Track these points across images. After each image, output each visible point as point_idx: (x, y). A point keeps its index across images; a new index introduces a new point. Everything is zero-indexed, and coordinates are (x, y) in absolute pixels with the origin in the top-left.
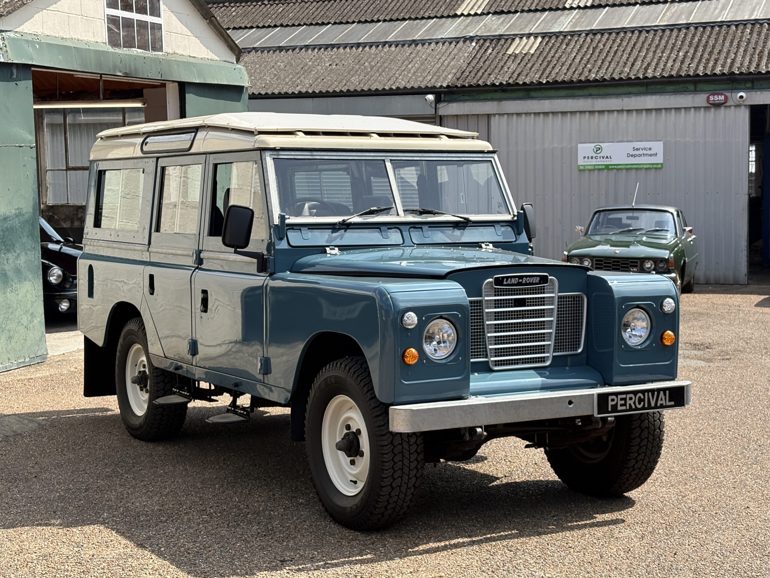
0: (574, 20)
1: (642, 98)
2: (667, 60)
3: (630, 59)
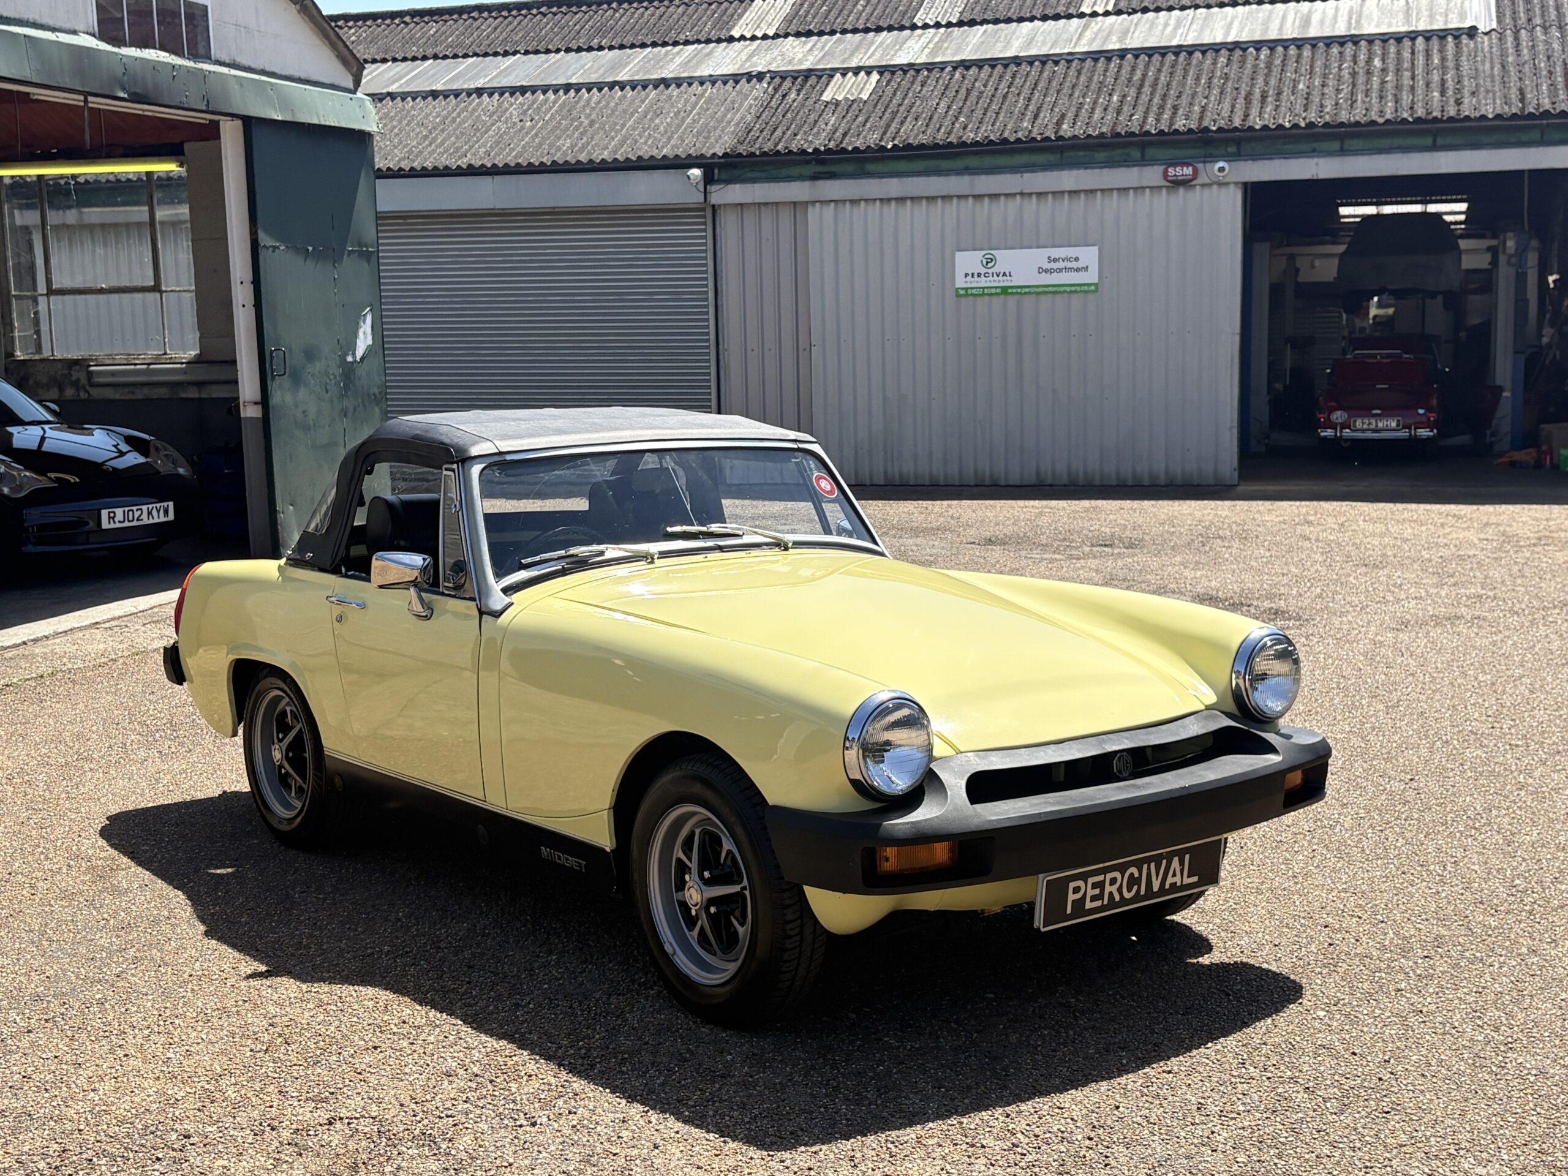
0: (931, 46)
1: (1055, 173)
2: (1093, 109)
3: (1030, 108)
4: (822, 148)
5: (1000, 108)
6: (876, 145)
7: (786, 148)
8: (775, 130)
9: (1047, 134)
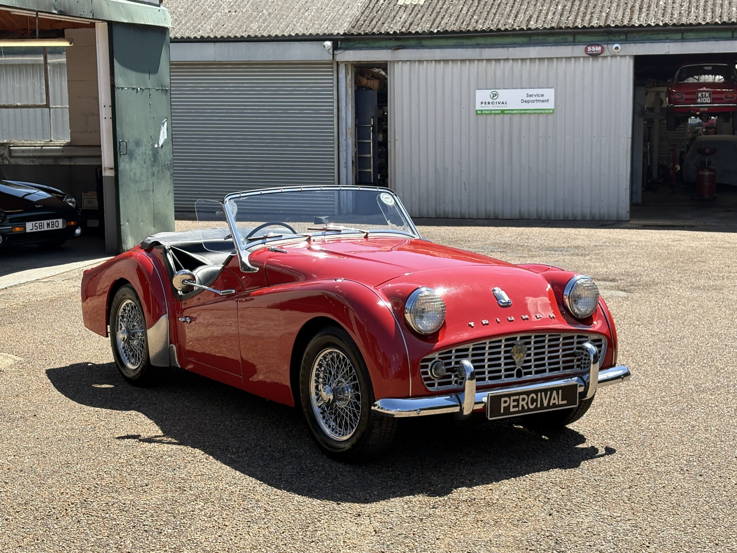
1: (526, 48)
2: (547, 13)
3: (513, 11)
4: (398, 32)
5: (496, 11)
6: (428, 30)
7: (378, 31)
8: (372, 20)
9: (522, 27)
